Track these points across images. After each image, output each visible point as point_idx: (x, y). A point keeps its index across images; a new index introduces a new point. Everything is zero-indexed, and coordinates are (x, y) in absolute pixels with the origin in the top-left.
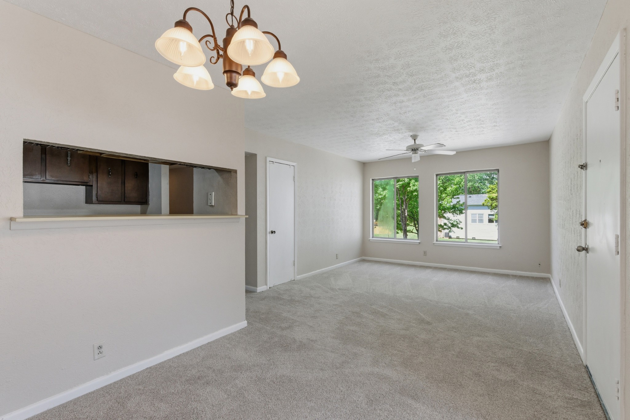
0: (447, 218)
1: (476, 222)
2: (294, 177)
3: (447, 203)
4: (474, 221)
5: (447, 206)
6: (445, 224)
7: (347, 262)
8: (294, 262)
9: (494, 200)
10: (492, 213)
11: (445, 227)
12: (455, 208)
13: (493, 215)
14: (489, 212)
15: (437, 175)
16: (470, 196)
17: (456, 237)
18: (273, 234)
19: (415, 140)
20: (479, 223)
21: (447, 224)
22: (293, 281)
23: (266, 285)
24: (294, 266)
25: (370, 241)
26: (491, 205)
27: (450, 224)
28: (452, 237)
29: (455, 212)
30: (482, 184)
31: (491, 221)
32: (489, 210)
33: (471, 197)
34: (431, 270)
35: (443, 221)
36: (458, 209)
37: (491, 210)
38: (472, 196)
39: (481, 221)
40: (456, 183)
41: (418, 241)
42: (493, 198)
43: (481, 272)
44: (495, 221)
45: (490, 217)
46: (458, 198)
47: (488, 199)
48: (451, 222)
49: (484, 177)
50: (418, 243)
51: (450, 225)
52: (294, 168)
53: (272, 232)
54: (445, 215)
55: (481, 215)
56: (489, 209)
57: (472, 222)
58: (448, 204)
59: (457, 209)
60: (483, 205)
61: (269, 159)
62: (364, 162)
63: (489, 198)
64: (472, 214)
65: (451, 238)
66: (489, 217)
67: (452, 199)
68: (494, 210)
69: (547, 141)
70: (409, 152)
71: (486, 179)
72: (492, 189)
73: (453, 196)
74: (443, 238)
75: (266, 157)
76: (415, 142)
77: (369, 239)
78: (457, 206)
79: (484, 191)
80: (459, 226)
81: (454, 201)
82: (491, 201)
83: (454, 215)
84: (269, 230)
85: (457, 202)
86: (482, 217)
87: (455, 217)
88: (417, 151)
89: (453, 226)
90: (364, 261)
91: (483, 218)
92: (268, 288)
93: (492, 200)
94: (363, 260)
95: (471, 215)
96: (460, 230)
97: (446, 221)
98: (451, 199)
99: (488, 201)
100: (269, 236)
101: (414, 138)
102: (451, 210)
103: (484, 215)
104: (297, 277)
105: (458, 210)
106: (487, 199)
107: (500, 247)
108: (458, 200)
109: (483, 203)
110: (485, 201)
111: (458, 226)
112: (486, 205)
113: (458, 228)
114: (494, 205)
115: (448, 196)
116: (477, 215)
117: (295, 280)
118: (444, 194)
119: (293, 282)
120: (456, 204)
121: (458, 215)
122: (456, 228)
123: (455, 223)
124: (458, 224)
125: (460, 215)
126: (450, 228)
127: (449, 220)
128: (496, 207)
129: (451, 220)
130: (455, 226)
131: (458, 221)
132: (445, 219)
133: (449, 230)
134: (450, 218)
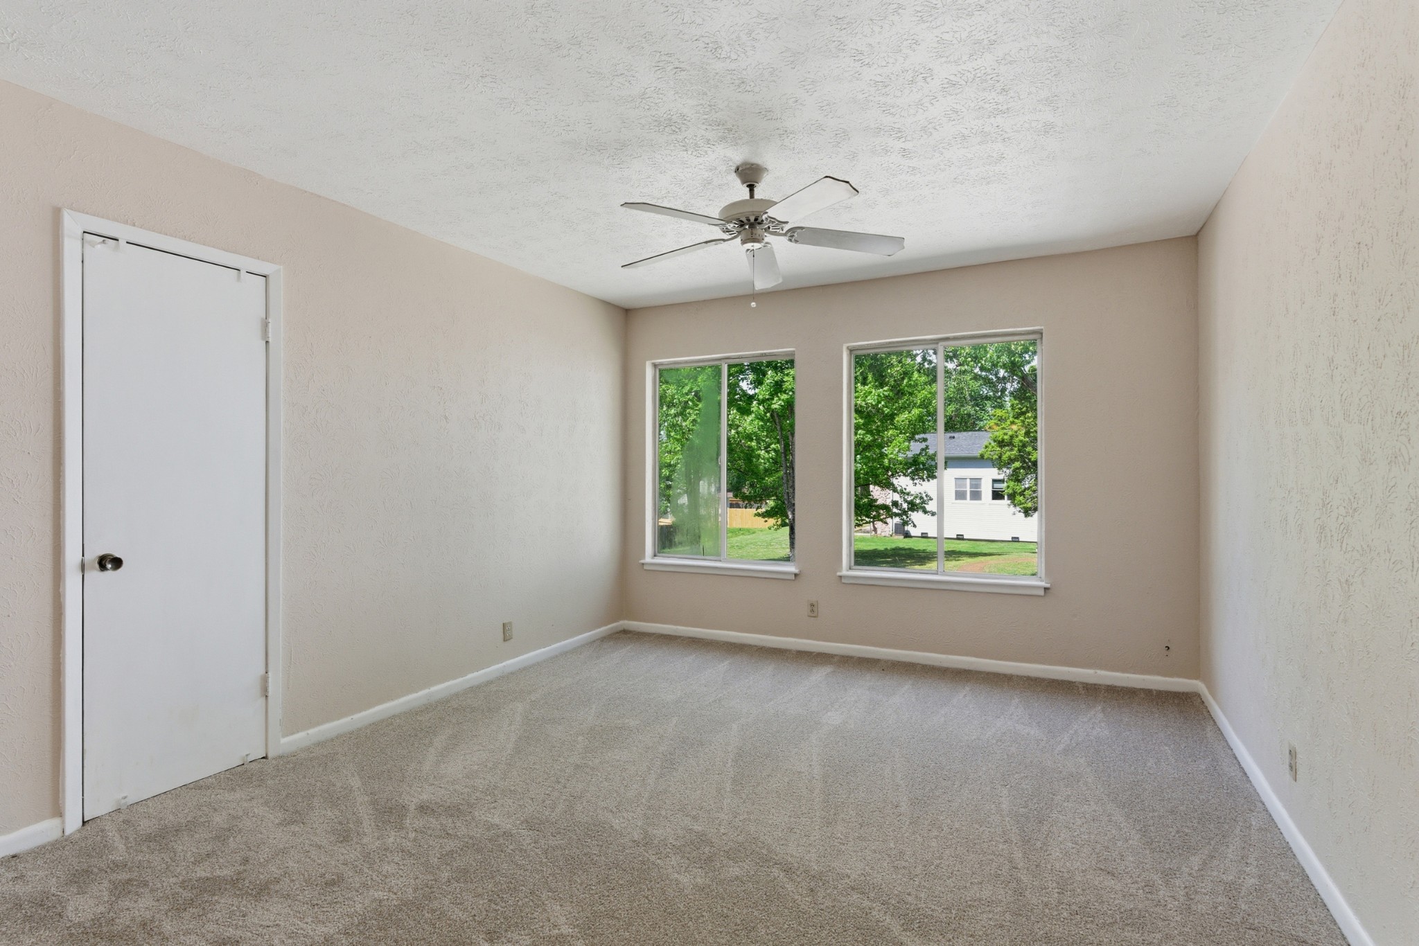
0: (899, 488)
1: (965, 499)
2: (265, 325)
3: (899, 451)
4: (960, 495)
5: (900, 459)
6: (895, 504)
7: (556, 645)
8: (265, 680)
9: (1005, 446)
10: (1001, 477)
11: (895, 510)
12: (919, 465)
13: (1002, 481)
14: (993, 473)
15: (851, 351)
16: (952, 435)
17: (920, 535)
18: (110, 574)
19: (751, 188)
20: (971, 499)
21: (900, 502)
22: (255, 764)
24: (261, 699)
25: (645, 567)
26: (1000, 457)
27: (906, 504)
28: (912, 535)
29: (918, 475)
30: (978, 409)
31: (997, 495)
32: (995, 470)
33: (954, 437)
34: (828, 669)
35: (891, 495)
36: (924, 465)
37: (998, 468)
38: (956, 435)
39: (976, 495)
40: (921, 402)
41: (791, 568)
42: (1003, 440)
44: (1006, 497)
45: (997, 485)
46: (925, 440)
47: (993, 444)
48: (909, 499)
49: (981, 393)
50: (793, 577)
51: (905, 506)
52: (267, 284)
53: (104, 563)
54: (894, 481)
55: (976, 482)
56: (994, 466)
57: (956, 499)
58: (900, 455)
59: (921, 466)
60: (982, 456)
61: (73, 224)
62: (627, 307)
63: (995, 441)
64: (956, 478)
65: (911, 537)
66: (993, 486)
67: (912, 441)
68: (1005, 469)
69: (1191, 236)
70: (730, 237)
71: (987, 398)
72: (999, 420)
73: (913, 434)
74: (891, 536)
75: (57, 214)
76: (752, 196)
77: (642, 561)
78: (922, 459)
79: (981, 424)
80: (928, 508)
81: (916, 448)
82: (998, 448)
83: (915, 481)
85: (923, 450)
86: (978, 486)
87: (918, 485)
89: (913, 507)
90: (625, 635)
91: (980, 488)
92: (74, 827)
93: (1000, 447)
94: (621, 632)
95: (954, 480)
96: (928, 517)
97: (897, 497)
98: (909, 441)
99: (993, 447)
101: (749, 175)
102: (908, 469)
103: (982, 480)
104: (284, 740)
105: (926, 469)
106: (990, 444)
107: (1046, 589)
108: (923, 445)
109: (980, 452)
110: (986, 447)
111: (924, 507)
112: (988, 459)
113: (925, 512)
114: (1005, 457)
115: (901, 433)
116: (968, 481)
117: (270, 756)
118: (891, 429)
120: (920, 453)
121: (924, 480)
122: (920, 513)
123: (918, 501)
124: (924, 502)
125: (928, 481)
126: (905, 512)
127: (904, 493)
128: (1011, 461)
129: (908, 494)
130: (917, 508)
131: (924, 495)
132: (895, 490)
133: (905, 517)
134: (905, 489)
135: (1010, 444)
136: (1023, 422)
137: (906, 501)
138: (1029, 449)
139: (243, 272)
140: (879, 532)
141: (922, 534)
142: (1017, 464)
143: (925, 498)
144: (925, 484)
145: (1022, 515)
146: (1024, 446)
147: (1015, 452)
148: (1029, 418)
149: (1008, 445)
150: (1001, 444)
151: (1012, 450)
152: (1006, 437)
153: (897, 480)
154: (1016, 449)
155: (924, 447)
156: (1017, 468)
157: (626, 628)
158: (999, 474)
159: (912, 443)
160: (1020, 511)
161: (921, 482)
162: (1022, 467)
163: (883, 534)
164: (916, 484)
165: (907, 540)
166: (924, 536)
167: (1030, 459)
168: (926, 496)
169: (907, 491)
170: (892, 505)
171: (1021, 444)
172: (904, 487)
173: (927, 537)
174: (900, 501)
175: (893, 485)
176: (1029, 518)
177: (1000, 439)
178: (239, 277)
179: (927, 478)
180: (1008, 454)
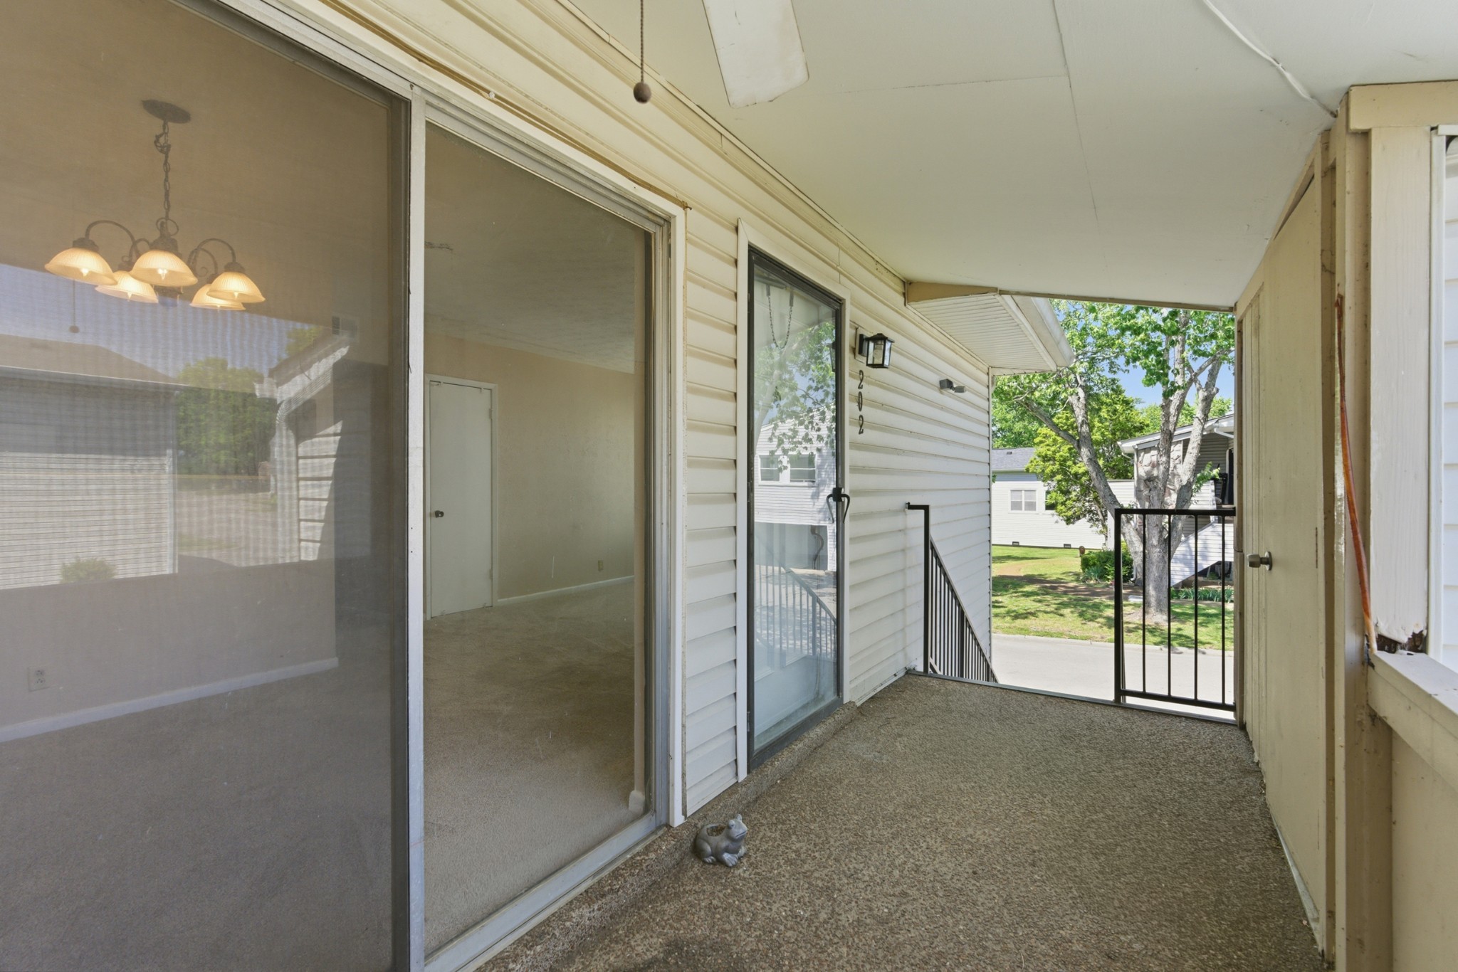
1: (1021, 509)
2: (491, 411)
4: (1016, 506)
8: (491, 571)
9: (1049, 460)
10: (1049, 489)
14: (1042, 485)
16: (1008, 450)
20: (1026, 510)
22: (488, 608)
26: (1043, 471)
31: (1048, 506)
33: (1012, 453)
37: (1043, 481)
38: (1014, 450)
39: (1032, 506)
42: (1046, 456)
44: (1054, 507)
47: (1038, 459)
52: (491, 393)
53: (437, 514)
55: (1028, 493)
56: (1040, 479)
57: (1012, 509)
60: (1028, 470)
63: (1039, 456)
64: (1011, 490)
68: (1050, 482)
82: (1042, 463)
84: (429, 510)
86: (1032, 497)
91: (1034, 500)
93: (1044, 461)
95: (1006, 492)
99: (1037, 462)
103: (1037, 492)
104: (500, 600)
106: (1035, 459)
109: (1026, 466)
110: (1031, 462)
112: (1033, 472)
114: (1048, 471)
116: (1022, 493)
117: (494, 606)
128: (1053, 474)
135: (1053, 459)
138: (1069, 463)
142: (1059, 477)
145: (1064, 523)
146: (1065, 461)
147: (1057, 466)
149: (1051, 460)
150: (1046, 459)
151: (1054, 464)
152: (1048, 453)
154: (1058, 463)
156: (1060, 481)
158: (1047, 486)
160: (1061, 520)
162: (1064, 479)
167: (1070, 472)
171: (1062, 459)
176: (1071, 525)
177: (1043, 454)
180: (1051, 467)
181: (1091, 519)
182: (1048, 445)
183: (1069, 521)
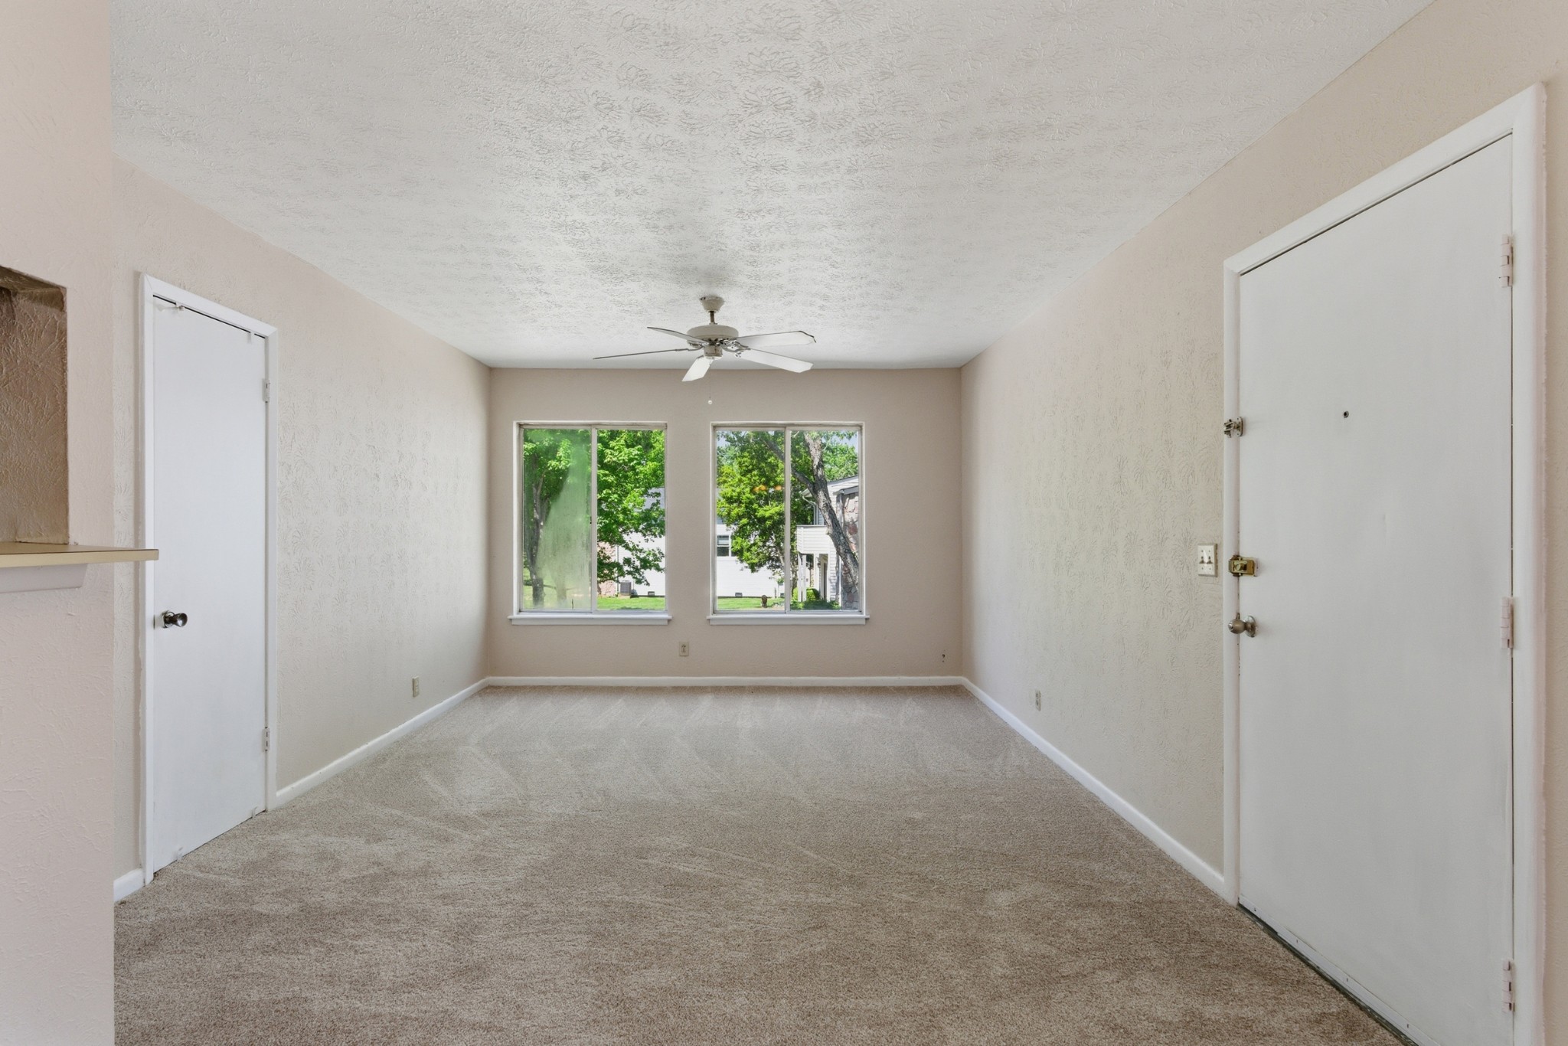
0: (631, 545)
2: (266, 386)
3: (634, 506)
5: (633, 513)
6: (627, 561)
7: (446, 702)
8: (265, 735)
9: (734, 502)
10: (728, 533)
11: (627, 568)
12: (650, 520)
13: (728, 537)
14: (720, 529)
15: (715, 427)
17: (648, 595)
18: (172, 628)
21: (633, 560)
22: (263, 817)
23: (140, 865)
24: (263, 755)
25: (514, 623)
26: (729, 514)
28: (640, 594)
29: (650, 531)
31: (725, 551)
32: (723, 526)
35: (622, 552)
36: (656, 521)
37: (730, 525)
40: (657, 456)
41: (663, 615)
42: (731, 497)
43: (827, 687)
44: (731, 553)
45: (722, 542)
46: (658, 495)
47: (723, 500)
48: (642, 556)
50: (666, 622)
51: (638, 563)
52: (266, 345)
53: (170, 620)
54: (625, 537)
56: (722, 522)
58: (635, 510)
59: (654, 523)
61: (152, 285)
62: (492, 366)
63: (724, 497)
65: (637, 596)
66: (719, 542)
68: (733, 526)
69: (957, 369)
73: (648, 487)
74: (616, 596)
75: (137, 278)
76: (712, 320)
77: (510, 617)
78: (654, 514)
80: (660, 564)
81: (649, 502)
82: (727, 505)
83: (647, 537)
84: (153, 609)
85: (654, 504)
87: (650, 541)
88: (720, 348)
89: (646, 564)
90: (494, 690)
92: (150, 877)
93: (729, 503)
94: (487, 688)
96: (659, 575)
97: (628, 554)
99: (723, 504)
100: (157, 638)
101: (712, 305)
102: (640, 525)
104: (278, 794)
105: (658, 525)
107: (867, 620)
108: (655, 500)
111: (657, 564)
113: (656, 569)
114: (733, 513)
115: (637, 487)
117: (270, 808)
119: (261, 822)
120: (652, 508)
121: (656, 536)
122: (653, 570)
123: (651, 558)
124: (656, 559)
125: (660, 537)
126: (637, 570)
127: (637, 550)
128: (740, 517)
129: (641, 551)
130: (650, 565)
131: (657, 552)
132: (627, 547)
133: (637, 575)
134: (638, 546)
135: (738, 501)
136: (750, 479)
137: (638, 558)
138: (755, 506)
139: (252, 334)
140: (603, 593)
141: (649, 592)
142: (745, 521)
143: (658, 555)
144: (657, 540)
145: (750, 570)
147: (742, 509)
148: (755, 476)
149: (736, 502)
150: (730, 500)
151: (740, 506)
152: (734, 494)
153: (629, 537)
154: (743, 505)
155: (656, 502)
156: (744, 525)
157: (491, 684)
158: (727, 530)
159: (645, 497)
160: (746, 567)
161: (653, 538)
162: (748, 524)
163: (608, 595)
164: (648, 540)
165: (634, 599)
166: (651, 595)
167: (756, 516)
168: (660, 553)
169: (640, 547)
170: (624, 563)
171: (748, 501)
172: (636, 543)
173: (654, 596)
174: (633, 558)
175: (624, 542)
176: (755, 573)
177: (729, 495)
178: (249, 338)
179: (659, 533)
180: (736, 510)
181: (771, 566)
182: (731, 485)
183: (753, 567)
